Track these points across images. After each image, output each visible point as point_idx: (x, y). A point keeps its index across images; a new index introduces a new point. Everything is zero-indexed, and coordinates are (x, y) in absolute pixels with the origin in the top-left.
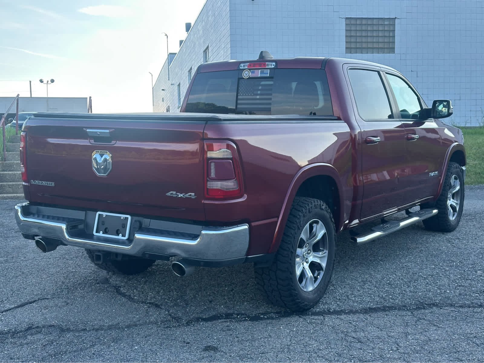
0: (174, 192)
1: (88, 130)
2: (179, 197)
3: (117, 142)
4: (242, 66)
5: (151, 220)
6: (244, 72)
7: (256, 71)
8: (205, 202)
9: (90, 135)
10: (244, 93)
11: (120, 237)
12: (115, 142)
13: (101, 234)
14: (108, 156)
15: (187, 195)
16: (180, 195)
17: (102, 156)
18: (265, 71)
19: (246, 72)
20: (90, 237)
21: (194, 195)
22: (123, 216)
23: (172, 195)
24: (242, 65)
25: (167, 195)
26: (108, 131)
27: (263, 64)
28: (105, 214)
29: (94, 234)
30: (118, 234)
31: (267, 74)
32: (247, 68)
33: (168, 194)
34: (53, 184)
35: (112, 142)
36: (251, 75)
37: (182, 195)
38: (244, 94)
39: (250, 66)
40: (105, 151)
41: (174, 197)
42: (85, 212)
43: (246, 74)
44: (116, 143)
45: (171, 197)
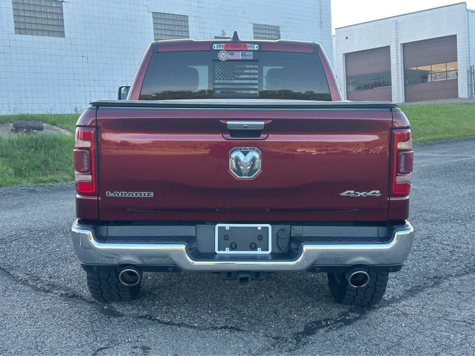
0: (353, 192)
1: (228, 123)
2: (359, 196)
3: (270, 135)
4: (215, 47)
5: (304, 227)
6: (220, 54)
7: (236, 53)
8: (391, 199)
9: (229, 128)
10: (225, 77)
11: (259, 252)
12: (266, 135)
13: (227, 252)
14: (255, 154)
15: (370, 194)
16: (360, 194)
17: (245, 154)
18: (248, 53)
19: (223, 54)
20: (211, 256)
21: (379, 193)
22: (259, 226)
23: (349, 195)
24: (216, 45)
25: (341, 196)
26: (263, 123)
27: (243, 45)
28: (227, 226)
29: (216, 252)
30: (255, 249)
31: (250, 56)
32: (223, 49)
33: (344, 194)
34: (152, 194)
35: (262, 135)
36: (230, 57)
37: (362, 194)
38: (222, 78)
39: (226, 46)
40: (252, 148)
41: (352, 197)
42: (194, 227)
43: (223, 56)
44: (268, 136)
45: (347, 198)
